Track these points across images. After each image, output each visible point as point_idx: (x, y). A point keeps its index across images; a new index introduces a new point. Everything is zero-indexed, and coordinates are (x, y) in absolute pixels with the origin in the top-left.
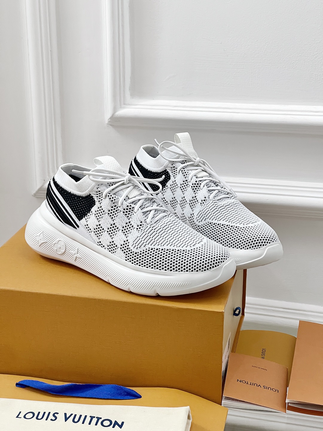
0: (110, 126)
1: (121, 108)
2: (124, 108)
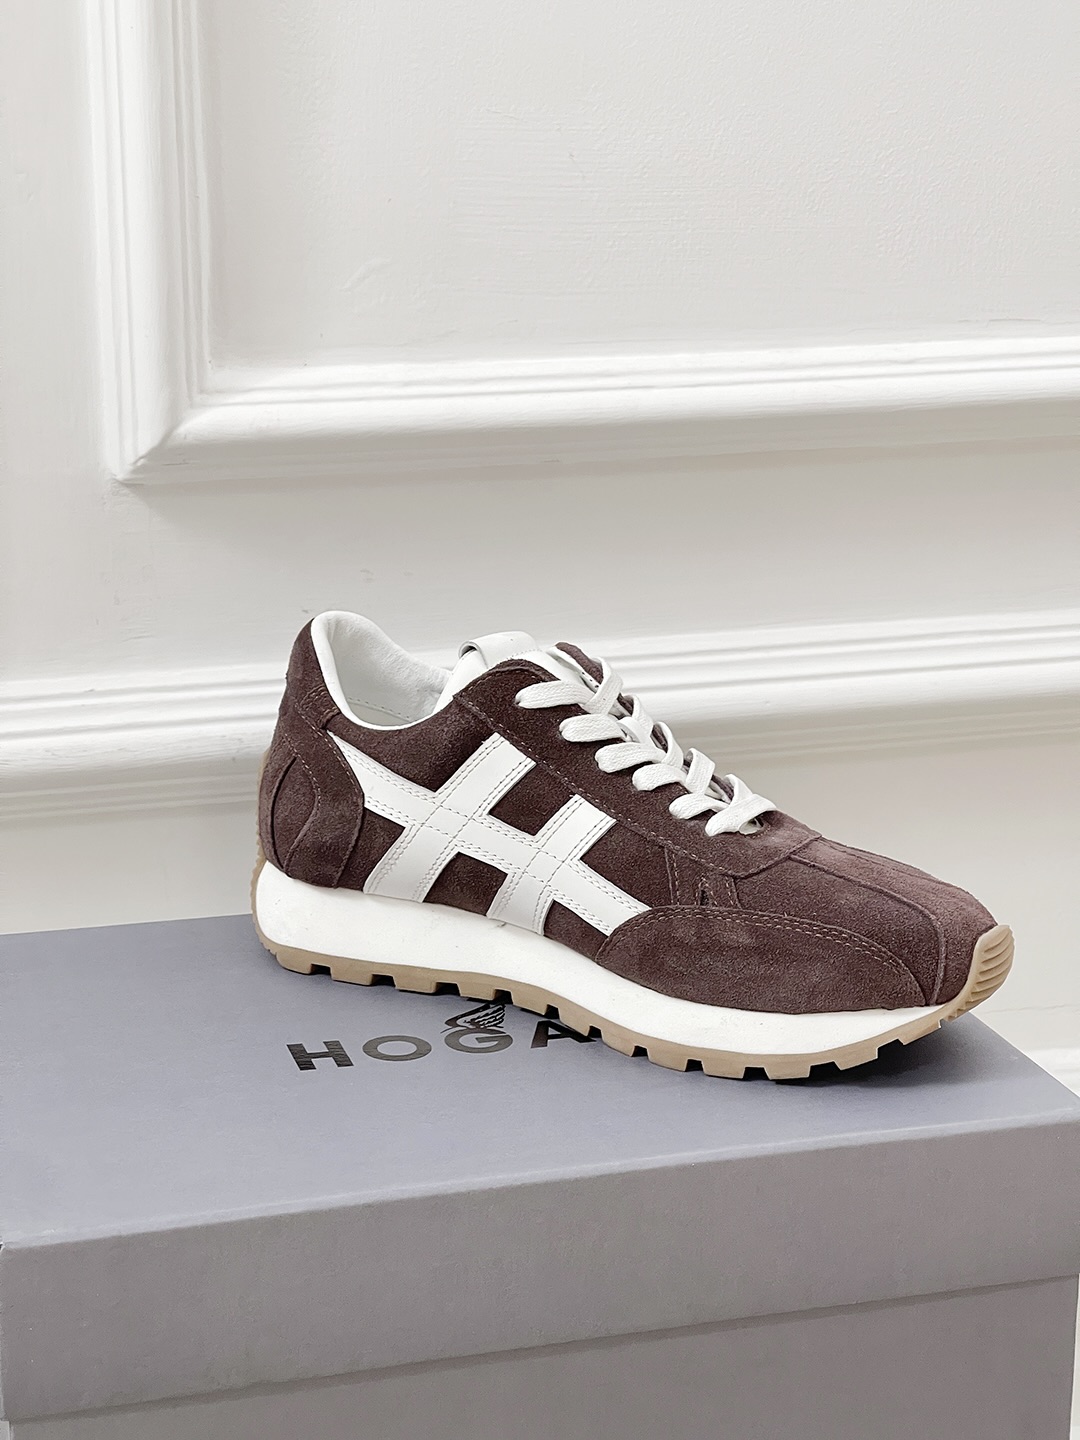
1: (192, 406)
2: (204, 406)
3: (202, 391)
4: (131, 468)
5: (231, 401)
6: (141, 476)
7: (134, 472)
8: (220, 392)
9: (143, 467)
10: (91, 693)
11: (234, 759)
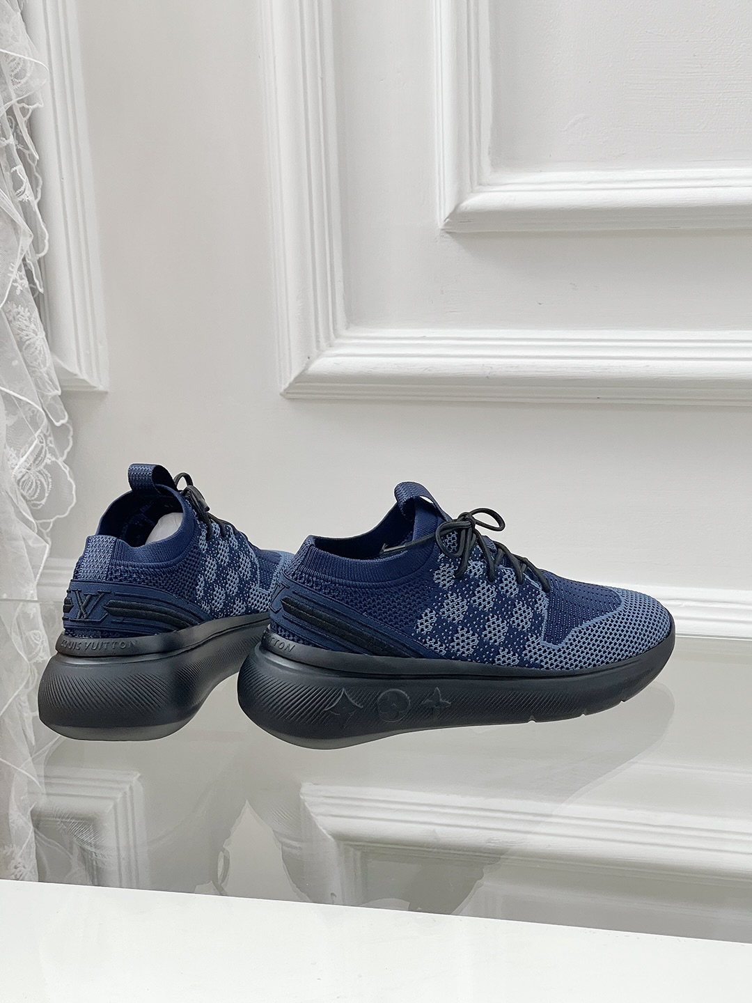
0: (447, 235)
1: (472, 192)
2: (480, 192)
3: (480, 184)
4: (443, 223)
5: (494, 190)
6: (447, 228)
7: (445, 225)
8: (489, 185)
9: (448, 222)
10: (424, 338)
11: (487, 377)
